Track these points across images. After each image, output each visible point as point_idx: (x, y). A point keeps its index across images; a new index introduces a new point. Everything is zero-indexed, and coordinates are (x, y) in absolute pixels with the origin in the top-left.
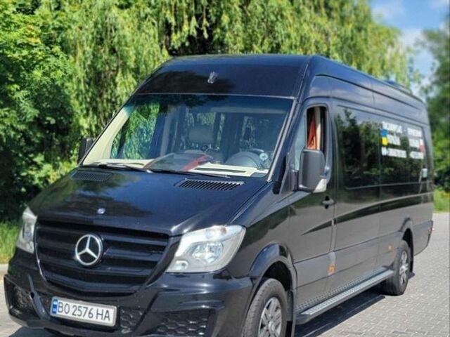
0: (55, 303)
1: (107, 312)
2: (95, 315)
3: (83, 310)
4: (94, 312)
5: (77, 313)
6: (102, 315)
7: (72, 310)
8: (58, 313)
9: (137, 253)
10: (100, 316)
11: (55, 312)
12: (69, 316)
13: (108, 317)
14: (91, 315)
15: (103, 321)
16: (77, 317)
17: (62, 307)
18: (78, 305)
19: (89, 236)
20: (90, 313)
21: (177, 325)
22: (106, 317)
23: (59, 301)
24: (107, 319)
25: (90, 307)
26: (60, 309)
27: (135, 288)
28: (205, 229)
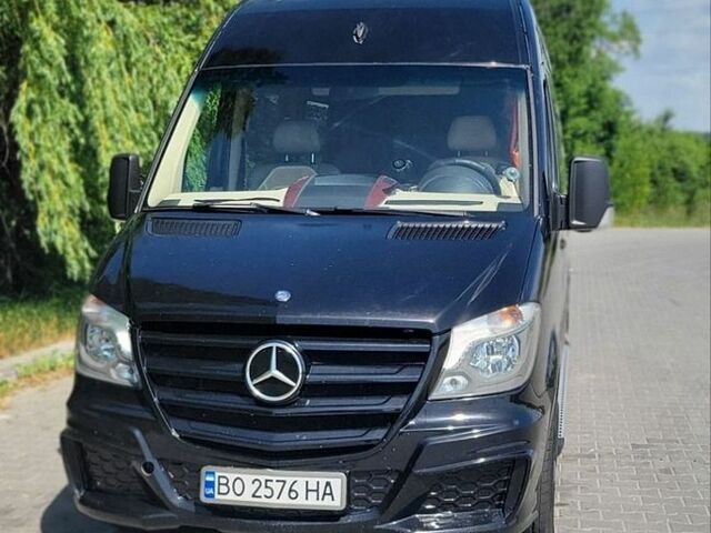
0: (210, 478)
1: (328, 484)
2: (302, 493)
3: (277, 487)
4: (300, 488)
5: (263, 491)
6: (317, 491)
7: (250, 489)
8: (217, 496)
9: (372, 370)
10: (312, 495)
11: (212, 496)
12: (247, 499)
13: (331, 494)
14: (293, 495)
15: (320, 503)
16: (264, 500)
17: (226, 484)
18: (262, 479)
19: (274, 345)
20: (291, 491)
21: (458, 493)
22: (325, 494)
23: (217, 474)
24: (328, 498)
25: (289, 481)
26: (224, 489)
27: (378, 434)
28: (486, 316)
